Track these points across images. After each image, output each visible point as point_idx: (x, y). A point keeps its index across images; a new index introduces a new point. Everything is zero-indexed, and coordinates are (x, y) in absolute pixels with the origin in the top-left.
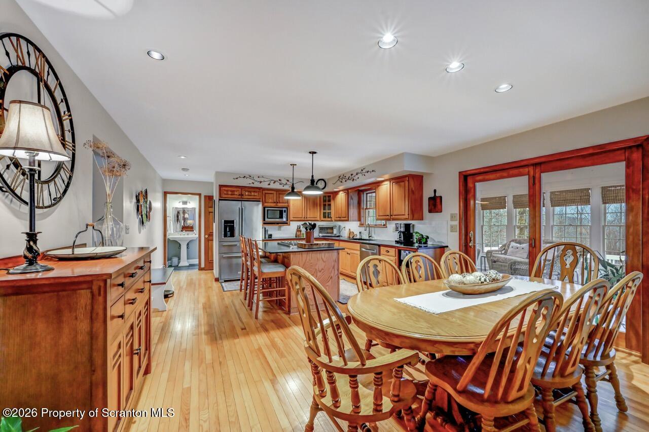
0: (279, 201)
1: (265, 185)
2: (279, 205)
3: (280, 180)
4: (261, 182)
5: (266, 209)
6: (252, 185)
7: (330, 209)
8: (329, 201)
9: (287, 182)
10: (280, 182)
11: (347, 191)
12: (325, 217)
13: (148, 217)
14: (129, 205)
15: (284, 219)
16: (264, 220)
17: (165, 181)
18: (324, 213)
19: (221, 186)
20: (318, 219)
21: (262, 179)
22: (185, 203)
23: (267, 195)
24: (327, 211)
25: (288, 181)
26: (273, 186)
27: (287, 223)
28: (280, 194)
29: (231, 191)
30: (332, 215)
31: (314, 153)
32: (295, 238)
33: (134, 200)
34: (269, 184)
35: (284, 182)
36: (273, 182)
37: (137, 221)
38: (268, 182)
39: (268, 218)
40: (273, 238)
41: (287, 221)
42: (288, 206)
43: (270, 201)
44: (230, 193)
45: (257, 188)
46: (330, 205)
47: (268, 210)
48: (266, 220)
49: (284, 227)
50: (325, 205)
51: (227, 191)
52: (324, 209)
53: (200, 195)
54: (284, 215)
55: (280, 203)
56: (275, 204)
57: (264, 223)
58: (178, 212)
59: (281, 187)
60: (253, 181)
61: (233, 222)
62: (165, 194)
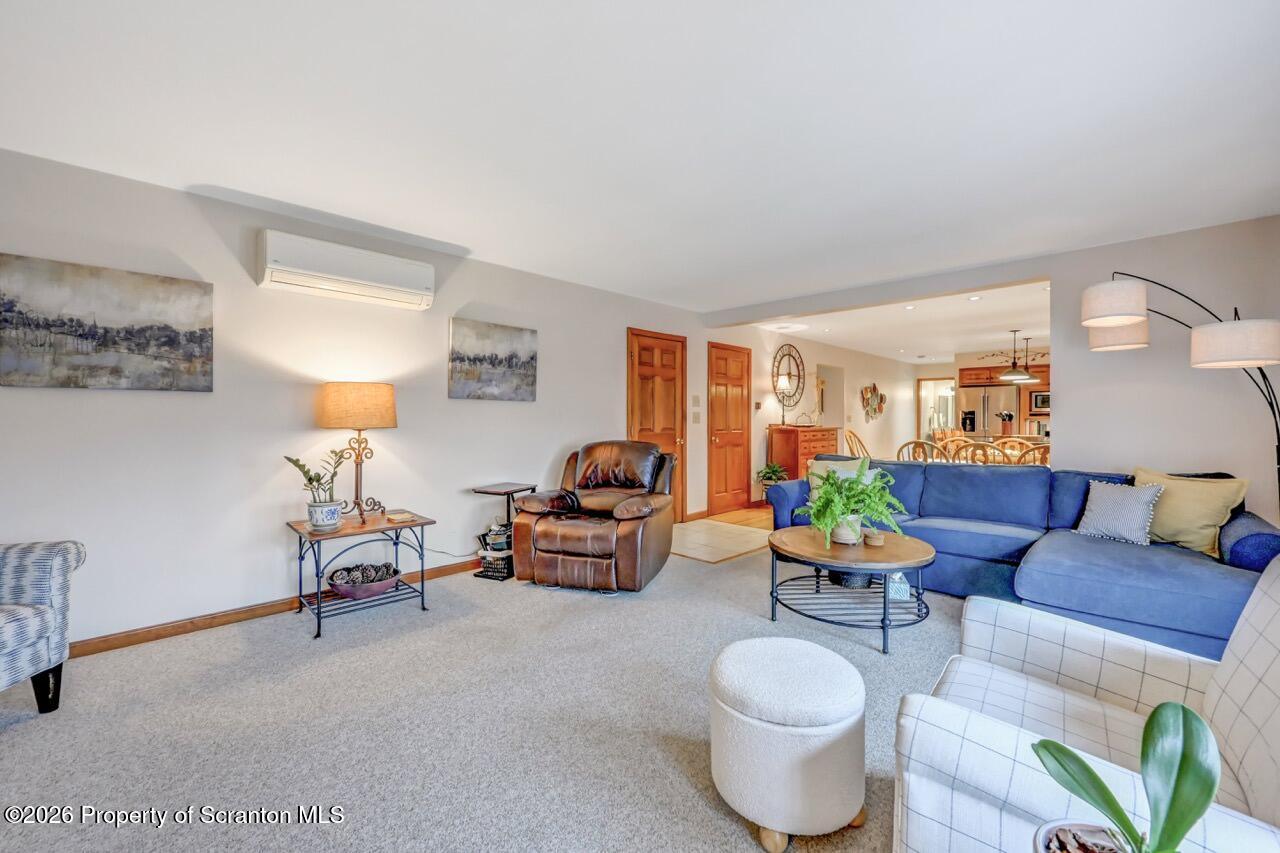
5: (1034, 395)
6: (1005, 364)
13: (879, 409)
14: (853, 400)
16: (1030, 410)
19: (961, 370)
26: (1041, 361)
29: (976, 375)
31: (1015, 331)
33: (859, 396)
34: (1034, 359)
36: (1042, 354)
38: (1032, 357)
39: (1036, 406)
44: (973, 377)
47: (1036, 397)
48: (1034, 409)
51: (971, 375)
57: (1031, 415)
60: (1008, 359)
61: (973, 413)
62: (919, 381)
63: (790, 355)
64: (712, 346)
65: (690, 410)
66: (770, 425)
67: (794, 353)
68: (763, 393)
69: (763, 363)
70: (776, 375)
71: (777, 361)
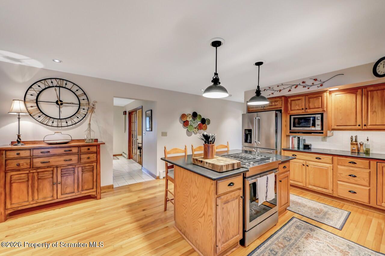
0: (309, 106)
1: (285, 93)
2: (309, 111)
3: (303, 82)
4: (280, 91)
5: (292, 117)
6: (272, 96)
9: (314, 82)
10: (304, 84)
15: (318, 128)
16: (290, 129)
21: (281, 88)
23: (293, 102)
25: (316, 80)
26: (294, 92)
27: (322, 133)
28: (309, 98)
32: (350, 154)
34: (290, 90)
35: (309, 83)
36: (295, 86)
38: (288, 89)
39: (294, 126)
40: (313, 151)
41: (322, 129)
42: (324, 111)
43: (297, 107)
45: (278, 97)
47: (294, 119)
48: (293, 128)
54: (318, 122)
55: (310, 109)
56: (303, 111)
57: (290, 132)
59: (305, 90)
60: (273, 92)
61: (251, 130)
63: (61, 87)
67: (69, 86)
71: (35, 90)
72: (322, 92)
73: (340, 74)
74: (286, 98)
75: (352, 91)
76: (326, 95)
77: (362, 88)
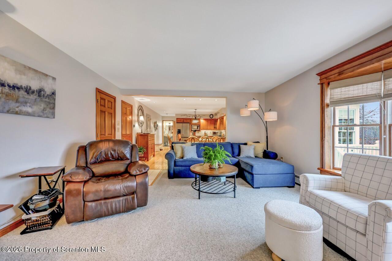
2: (197, 124)
5: (192, 126)
6: (187, 118)
7: (216, 125)
8: (216, 122)
11: (220, 118)
12: (215, 128)
13: (157, 129)
14: (152, 125)
15: (199, 129)
16: (191, 129)
17: (163, 117)
18: (215, 127)
19: (177, 119)
20: (212, 129)
21: (190, 116)
22: (170, 123)
24: (215, 126)
25: (199, 115)
29: (180, 120)
30: (217, 128)
31: (196, 110)
33: (153, 124)
36: (194, 116)
37: (154, 129)
39: (193, 128)
42: (200, 124)
45: (189, 119)
46: (216, 124)
49: (199, 132)
50: (215, 124)
52: (215, 125)
53: (173, 121)
54: (199, 128)
57: (191, 131)
58: (170, 127)
60: (187, 116)
61: (180, 130)
62: (163, 121)
63: (141, 109)
64: (123, 102)
65: (117, 127)
66: (137, 133)
67: (142, 109)
68: (135, 121)
69: (135, 111)
70: (138, 115)
71: (138, 110)
72: (200, 119)
73: (204, 115)
74: (191, 119)
75: (205, 119)
76: (200, 120)
77: (207, 119)
